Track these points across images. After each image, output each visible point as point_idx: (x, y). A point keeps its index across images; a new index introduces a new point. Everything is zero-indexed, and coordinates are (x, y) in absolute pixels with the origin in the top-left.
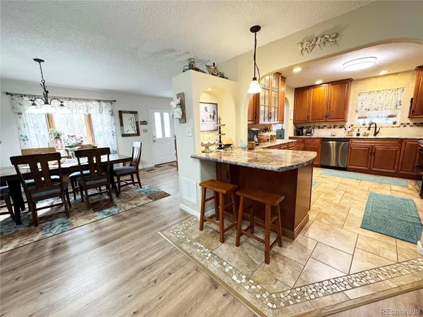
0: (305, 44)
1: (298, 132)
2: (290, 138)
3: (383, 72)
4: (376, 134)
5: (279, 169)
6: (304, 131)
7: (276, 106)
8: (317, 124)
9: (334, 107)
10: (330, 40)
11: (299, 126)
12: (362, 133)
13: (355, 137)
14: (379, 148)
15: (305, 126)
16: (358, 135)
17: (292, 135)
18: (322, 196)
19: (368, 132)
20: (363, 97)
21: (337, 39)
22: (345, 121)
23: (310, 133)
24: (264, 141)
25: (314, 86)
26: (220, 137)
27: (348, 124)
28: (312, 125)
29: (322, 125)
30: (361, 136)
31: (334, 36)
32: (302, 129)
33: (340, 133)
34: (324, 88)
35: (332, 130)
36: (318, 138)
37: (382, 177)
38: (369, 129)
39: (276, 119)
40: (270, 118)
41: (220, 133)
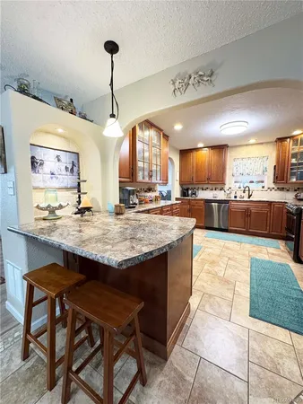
0: (177, 82)
1: (184, 193)
2: (177, 199)
3: (252, 141)
4: (249, 197)
5: (120, 264)
6: (190, 192)
7: (159, 163)
8: (201, 186)
9: (214, 169)
10: (205, 79)
11: (185, 187)
12: (238, 195)
13: (234, 199)
14: (253, 210)
15: (190, 187)
16: (236, 197)
17: (179, 196)
18: (206, 267)
19: (243, 194)
20: (238, 162)
21: (213, 78)
22: (224, 184)
23: (195, 194)
24: (146, 203)
25: (197, 149)
26: (79, 197)
27: (226, 187)
28: (197, 187)
29: (205, 187)
30: (238, 199)
31: (209, 73)
32: (188, 190)
33: (221, 195)
34: (206, 151)
35: (215, 192)
36: (202, 200)
37: (257, 238)
38: (244, 192)
39: (159, 178)
40: (151, 176)
41: (79, 191)
